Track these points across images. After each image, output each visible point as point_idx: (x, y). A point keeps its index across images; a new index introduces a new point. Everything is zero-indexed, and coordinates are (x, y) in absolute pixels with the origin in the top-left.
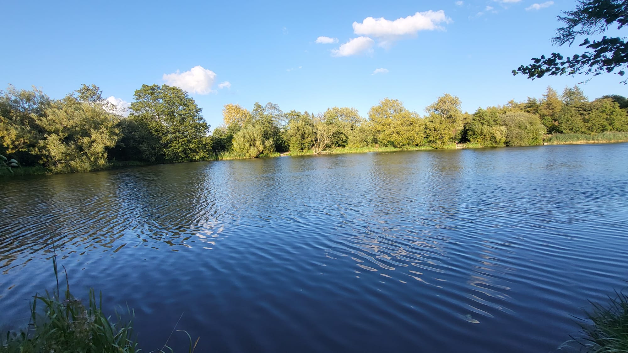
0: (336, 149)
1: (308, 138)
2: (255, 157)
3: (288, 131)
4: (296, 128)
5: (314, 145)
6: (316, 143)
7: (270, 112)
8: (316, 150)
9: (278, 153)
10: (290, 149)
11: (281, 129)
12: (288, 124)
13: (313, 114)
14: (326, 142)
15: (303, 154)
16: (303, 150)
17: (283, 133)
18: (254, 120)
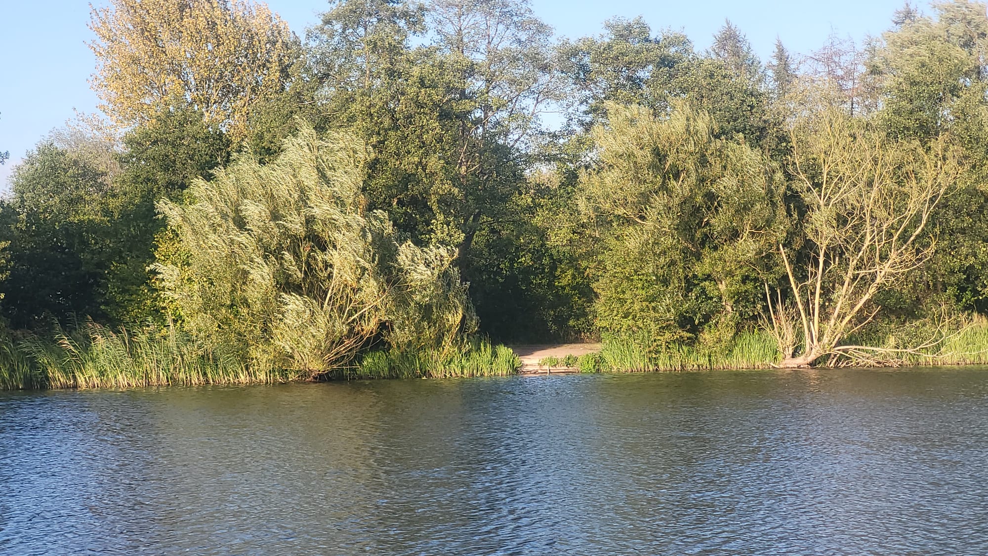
0: (966, 328)
1: (735, 235)
2: (321, 378)
3: (583, 176)
4: (645, 156)
5: (787, 293)
6: (802, 277)
7: (450, 29)
8: (799, 335)
9: (504, 351)
10: (598, 323)
11: (530, 160)
12: (588, 127)
13: (781, 55)
14: (883, 271)
15: (696, 362)
16: (695, 330)
17: (542, 191)
18: (328, 91)
